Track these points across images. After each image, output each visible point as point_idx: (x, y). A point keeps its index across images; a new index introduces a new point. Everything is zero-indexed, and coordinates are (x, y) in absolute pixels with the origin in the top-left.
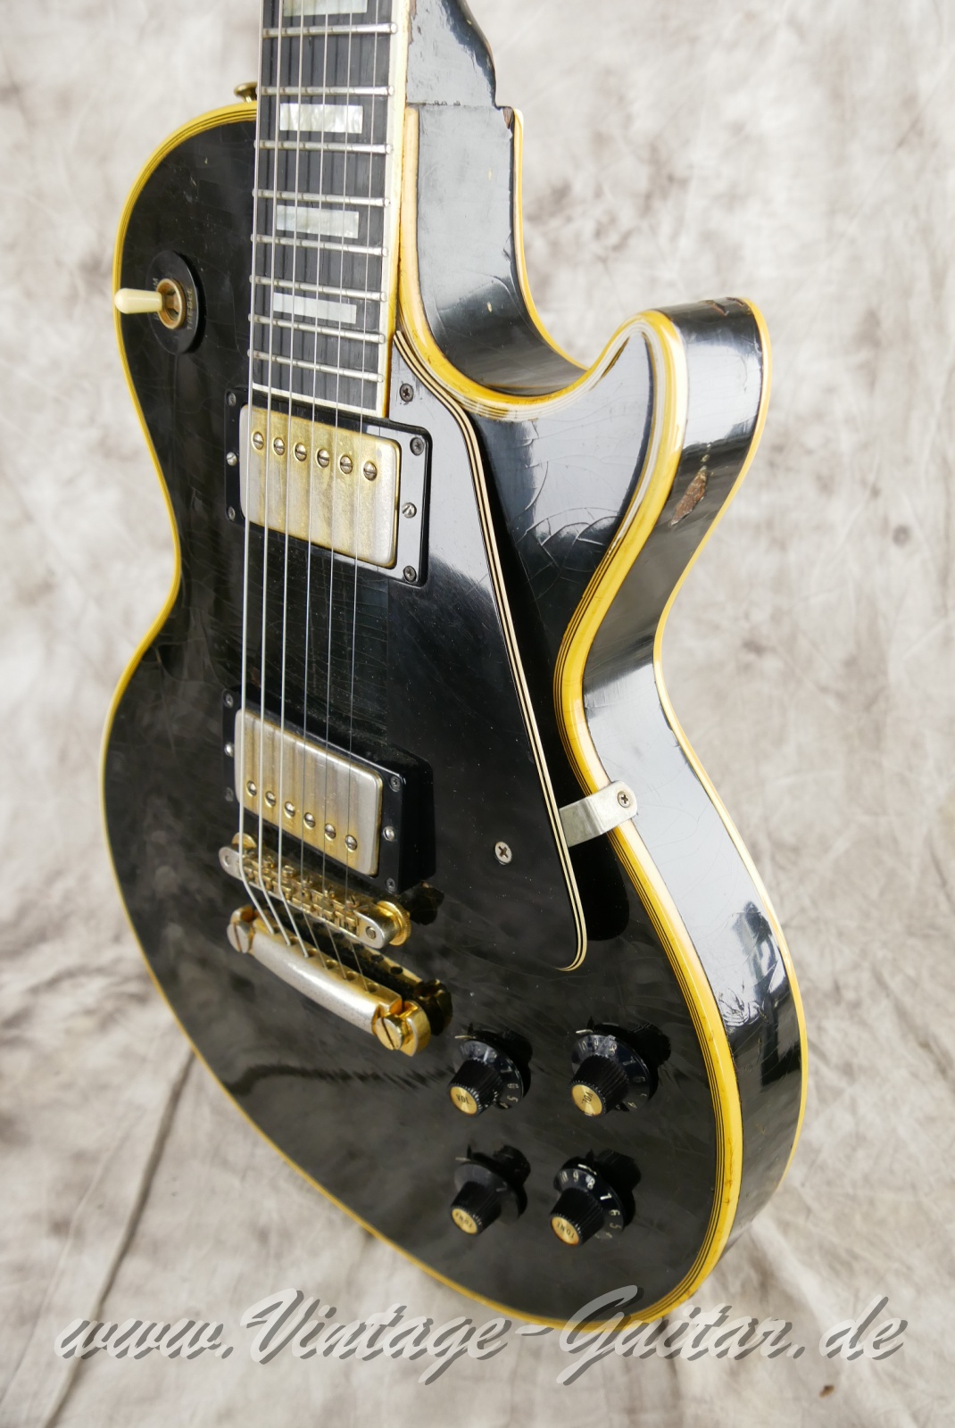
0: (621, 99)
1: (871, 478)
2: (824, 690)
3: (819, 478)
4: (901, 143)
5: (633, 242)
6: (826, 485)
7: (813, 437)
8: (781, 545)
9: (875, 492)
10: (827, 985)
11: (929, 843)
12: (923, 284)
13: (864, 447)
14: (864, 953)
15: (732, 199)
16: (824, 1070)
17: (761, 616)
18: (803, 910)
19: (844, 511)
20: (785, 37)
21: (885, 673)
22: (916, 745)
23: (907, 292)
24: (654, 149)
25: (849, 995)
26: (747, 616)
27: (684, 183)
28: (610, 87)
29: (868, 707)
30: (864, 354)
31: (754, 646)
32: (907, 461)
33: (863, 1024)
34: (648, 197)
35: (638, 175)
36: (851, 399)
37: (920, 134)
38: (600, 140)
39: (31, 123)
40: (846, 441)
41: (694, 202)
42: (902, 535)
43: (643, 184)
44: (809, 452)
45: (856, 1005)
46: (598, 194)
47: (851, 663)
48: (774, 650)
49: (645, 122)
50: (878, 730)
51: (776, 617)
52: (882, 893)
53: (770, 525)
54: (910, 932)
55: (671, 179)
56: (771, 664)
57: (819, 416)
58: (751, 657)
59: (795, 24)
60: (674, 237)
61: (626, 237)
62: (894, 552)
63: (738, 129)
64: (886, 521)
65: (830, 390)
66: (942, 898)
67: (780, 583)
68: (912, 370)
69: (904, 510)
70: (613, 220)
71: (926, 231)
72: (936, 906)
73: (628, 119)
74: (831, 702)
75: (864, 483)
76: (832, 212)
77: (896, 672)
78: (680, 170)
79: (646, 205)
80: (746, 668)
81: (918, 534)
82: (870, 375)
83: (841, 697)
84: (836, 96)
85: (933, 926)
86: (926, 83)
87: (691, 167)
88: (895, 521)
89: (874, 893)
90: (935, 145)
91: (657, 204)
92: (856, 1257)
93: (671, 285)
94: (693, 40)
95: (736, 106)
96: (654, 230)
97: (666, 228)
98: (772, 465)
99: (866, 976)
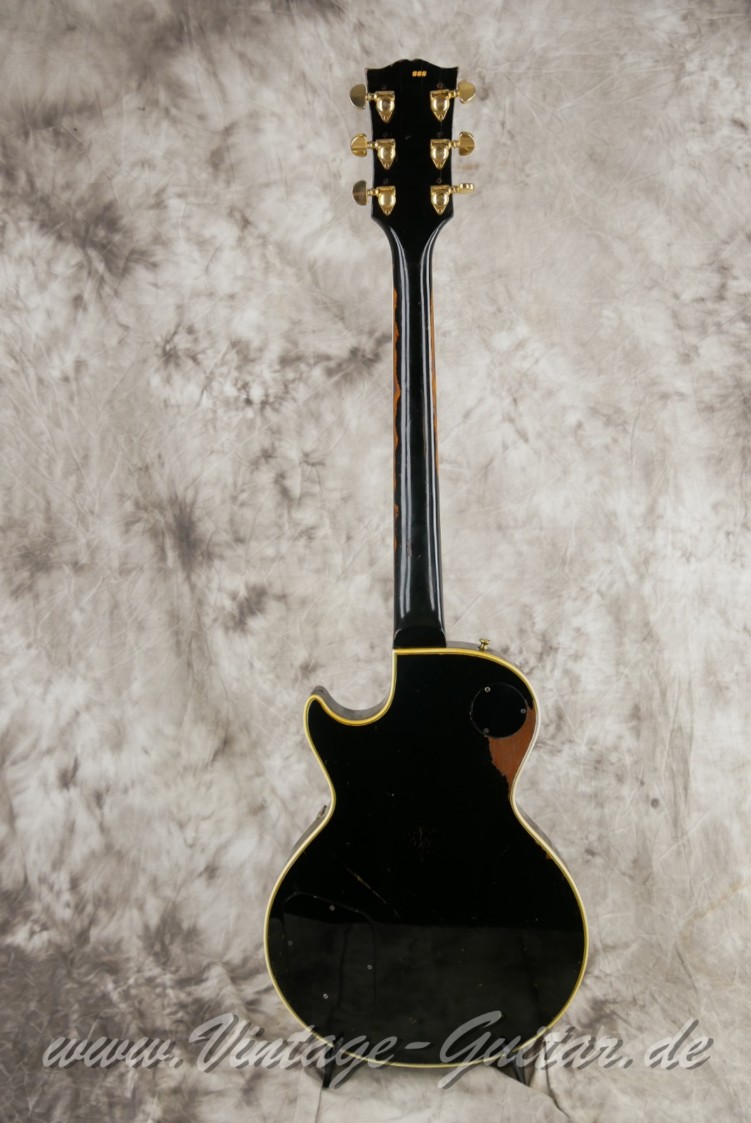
0: (531, 616)
1: (640, 776)
2: (624, 874)
3: (617, 776)
4: (644, 640)
5: (535, 672)
6: (620, 779)
7: (613, 757)
8: (601, 805)
9: (642, 783)
10: (630, 999)
11: (676, 947)
12: (657, 695)
13: (636, 763)
14: (646, 988)
15: (576, 657)
16: (629, 1028)
17: (593, 838)
18: (618, 970)
19: (628, 791)
20: (596, 597)
21: (651, 867)
22: (668, 902)
23: (650, 698)
24: (544, 636)
25: (641, 1003)
26: (587, 838)
27: (556, 650)
28: (526, 612)
29: (644, 883)
30: (634, 723)
31: (590, 852)
32: (656, 770)
33: (647, 1013)
34: (541, 654)
35: (538, 647)
36: (629, 742)
37: (652, 637)
38: (522, 631)
39: (288, 610)
40: (628, 760)
41: (561, 657)
42: (655, 803)
43: (539, 649)
44: (612, 764)
45: (643, 1007)
46: (521, 652)
47: (635, 862)
48: (599, 854)
49: (540, 625)
50: (650, 893)
51: (600, 838)
52: (654, 966)
53: (596, 796)
54: (667, 981)
55: (551, 648)
56: (598, 861)
57: (616, 748)
58: (589, 857)
59: (599, 592)
60: (552, 671)
61: (532, 669)
62: (652, 810)
63: (578, 630)
64: (648, 796)
65: (620, 737)
66: (682, 969)
67: (601, 823)
68: (655, 730)
69: (656, 792)
70: (527, 663)
71: (657, 674)
72: (679, 971)
73: (534, 624)
74: (627, 880)
75: (637, 779)
76: (618, 664)
77: (656, 866)
78: (554, 645)
79: (541, 657)
80: (587, 862)
81: (662, 803)
82: (637, 732)
83: (632, 878)
84: (617, 620)
85: (677, 978)
86: (653, 618)
87: (559, 644)
88: (652, 796)
89: (651, 965)
90: (658, 641)
91: (545, 657)
92: (646, 1090)
93: (551, 690)
94: (560, 597)
95: (577, 622)
96: (544, 667)
97: (549, 667)
98: (596, 769)
99: (647, 996)
